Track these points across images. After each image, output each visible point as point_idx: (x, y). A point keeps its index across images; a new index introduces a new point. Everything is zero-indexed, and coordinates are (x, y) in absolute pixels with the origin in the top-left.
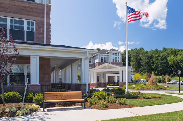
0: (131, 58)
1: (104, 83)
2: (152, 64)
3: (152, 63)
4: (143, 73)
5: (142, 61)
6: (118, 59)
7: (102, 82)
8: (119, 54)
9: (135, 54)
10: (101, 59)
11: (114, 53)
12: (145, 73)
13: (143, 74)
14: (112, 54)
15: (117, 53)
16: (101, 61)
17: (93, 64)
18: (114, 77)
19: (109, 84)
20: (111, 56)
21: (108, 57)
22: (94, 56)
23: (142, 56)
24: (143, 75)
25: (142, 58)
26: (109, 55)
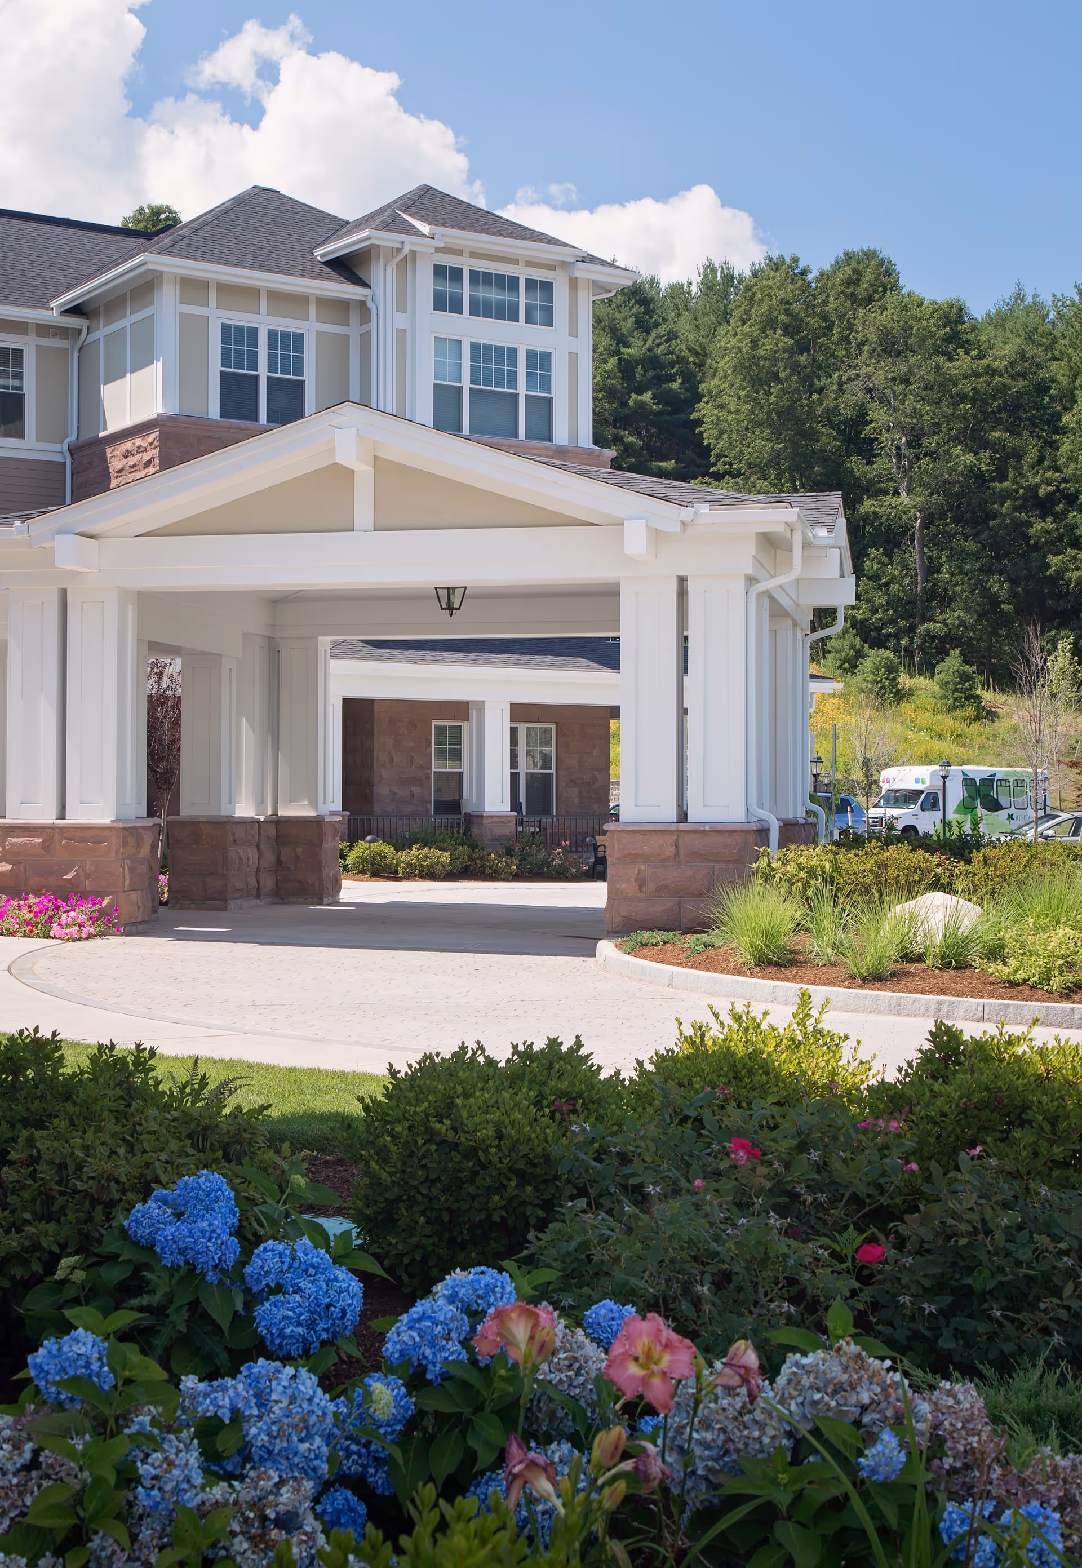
0: (704, 410)
1: (279, 823)
2: (1040, 526)
3: (1044, 506)
4: (891, 669)
5: (883, 465)
6: (522, 389)
7: (244, 809)
8: (547, 287)
9: (767, 347)
10: (215, 367)
11: (467, 265)
12: (928, 668)
13: (904, 680)
14: (425, 285)
15: (523, 273)
16: (214, 411)
17: (54, 451)
18: (461, 710)
19: (362, 848)
20: (401, 321)
21: (353, 330)
22: (76, 310)
23: (879, 379)
24: (900, 696)
25: (878, 414)
26: (362, 305)
